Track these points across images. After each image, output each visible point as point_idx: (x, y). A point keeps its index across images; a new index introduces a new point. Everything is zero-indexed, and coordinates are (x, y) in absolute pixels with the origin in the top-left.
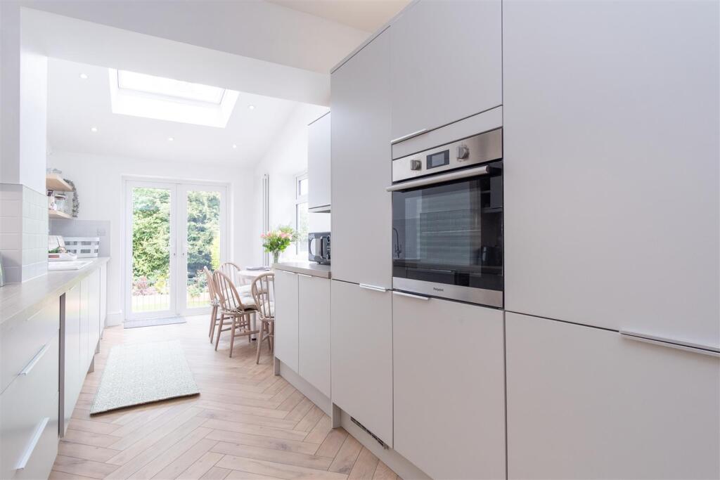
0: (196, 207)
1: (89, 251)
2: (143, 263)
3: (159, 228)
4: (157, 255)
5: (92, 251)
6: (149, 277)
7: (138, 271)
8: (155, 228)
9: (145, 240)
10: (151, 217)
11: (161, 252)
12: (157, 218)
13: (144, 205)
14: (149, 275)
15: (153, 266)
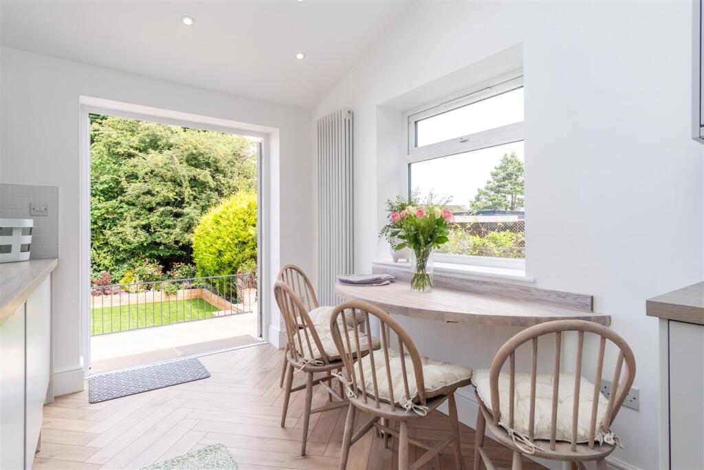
0: (172, 188)
2: (104, 255)
3: (125, 214)
4: (123, 247)
5: (16, 249)
6: (113, 273)
7: (99, 266)
8: (121, 213)
9: (108, 228)
10: (114, 201)
11: (128, 243)
12: (121, 202)
13: (106, 186)
14: (113, 270)
15: (117, 260)
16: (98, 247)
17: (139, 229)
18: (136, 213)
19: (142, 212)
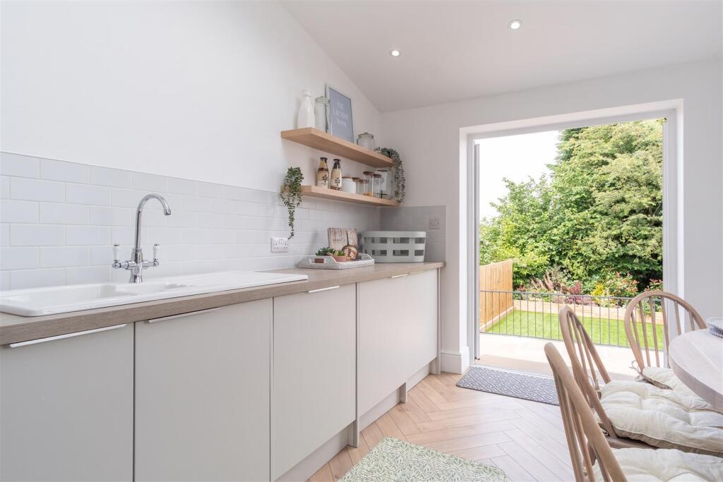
0: (647, 193)
1: (405, 253)
2: (578, 265)
3: (596, 224)
4: (594, 257)
5: (412, 253)
6: (585, 283)
7: (573, 274)
8: (593, 224)
9: (580, 238)
10: (587, 211)
11: (599, 254)
12: (595, 212)
13: (578, 196)
14: (585, 280)
15: (590, 270)
16: (573, 257)
17: (610, 240)
18: (608, 223)
19: (614, 222)
